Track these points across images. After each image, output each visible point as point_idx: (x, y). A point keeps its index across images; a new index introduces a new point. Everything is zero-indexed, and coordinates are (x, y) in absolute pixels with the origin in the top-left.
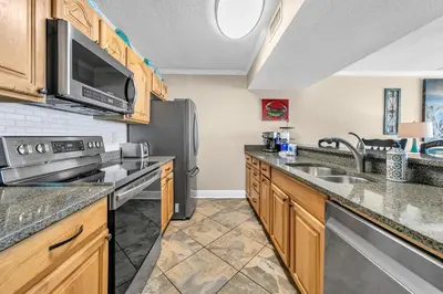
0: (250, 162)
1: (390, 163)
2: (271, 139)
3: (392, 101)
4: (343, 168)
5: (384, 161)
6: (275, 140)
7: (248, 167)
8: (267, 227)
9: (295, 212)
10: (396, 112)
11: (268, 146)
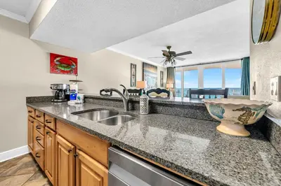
0: (33, 114)
1: (142, 104)
2: (61, 90)
3: (133, 69)
4: (116, 109)
5: (138, 102)
6: (65, 91)
7: (31, 120)
8: (51, 179)
9: (80, 161)
10: (135, 76)
11: (57, 97)
